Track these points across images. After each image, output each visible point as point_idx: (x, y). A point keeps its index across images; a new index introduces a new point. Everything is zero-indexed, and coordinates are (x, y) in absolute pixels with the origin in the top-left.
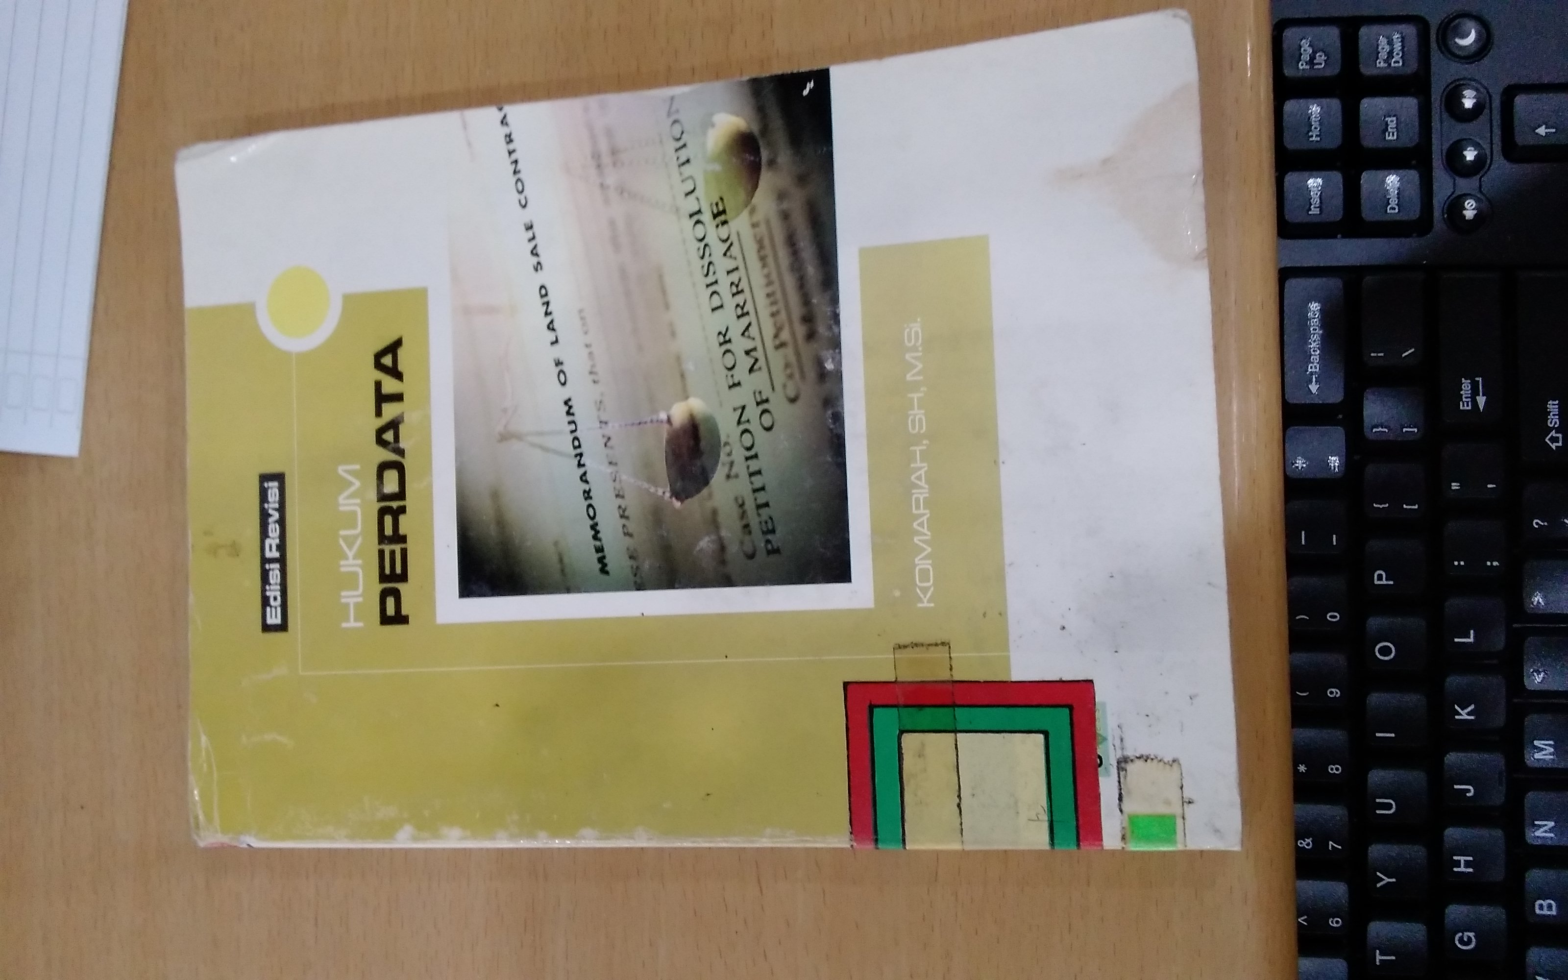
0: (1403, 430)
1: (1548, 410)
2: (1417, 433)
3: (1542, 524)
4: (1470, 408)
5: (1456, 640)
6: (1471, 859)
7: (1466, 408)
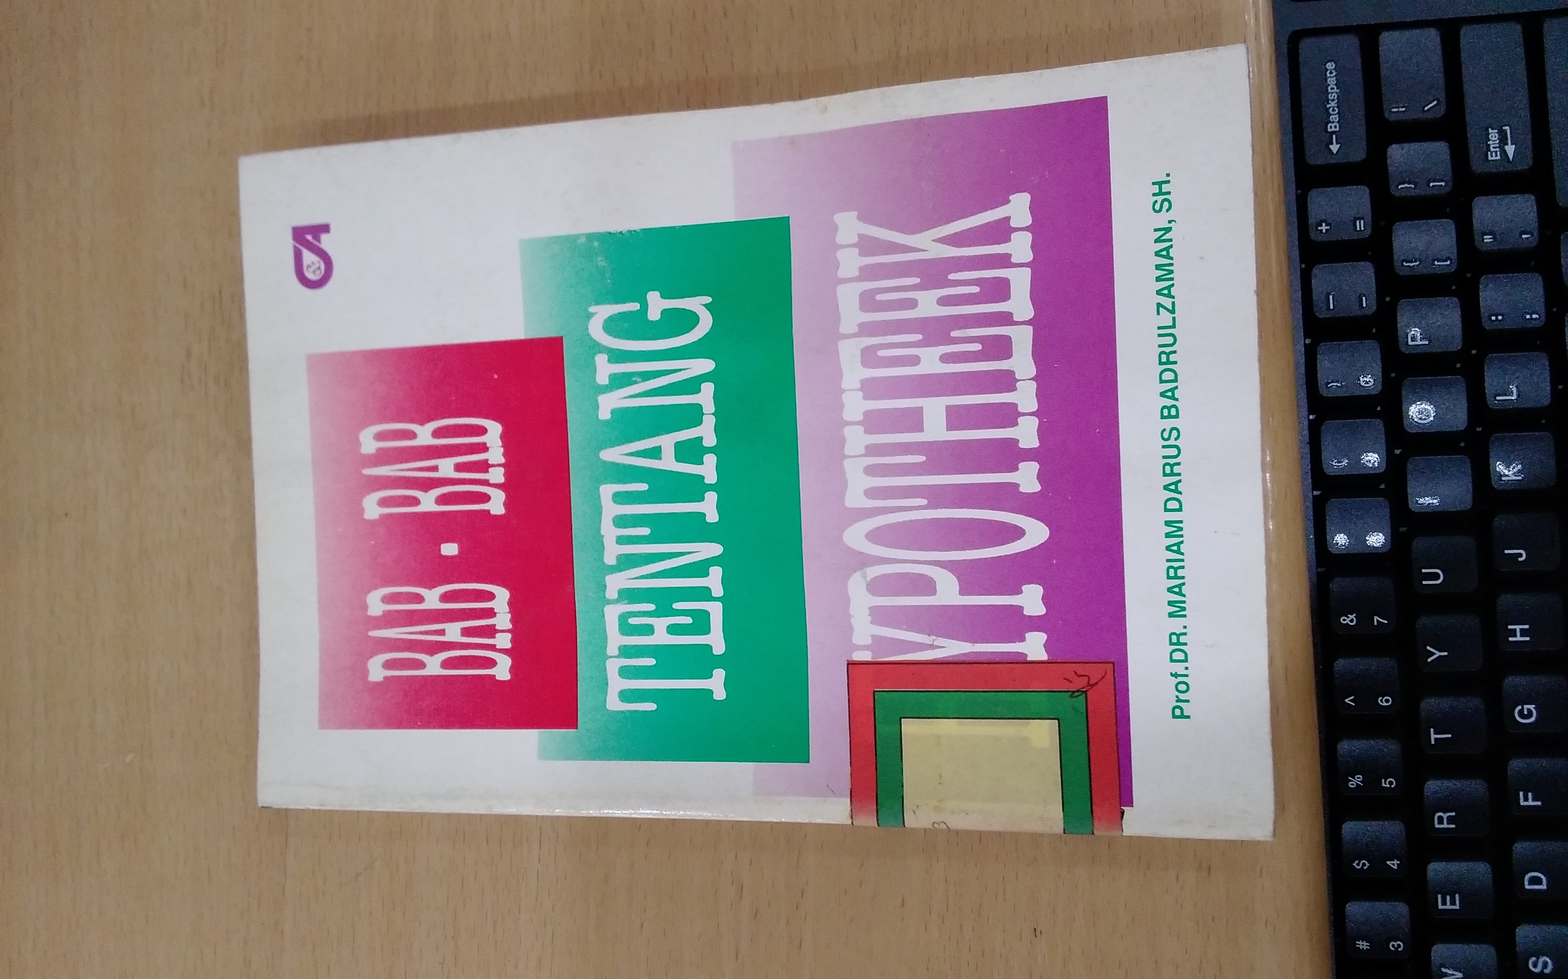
0: (1429, 185)
2: (1445, 186)
6: (1527, 627)
7: (1494, 158)
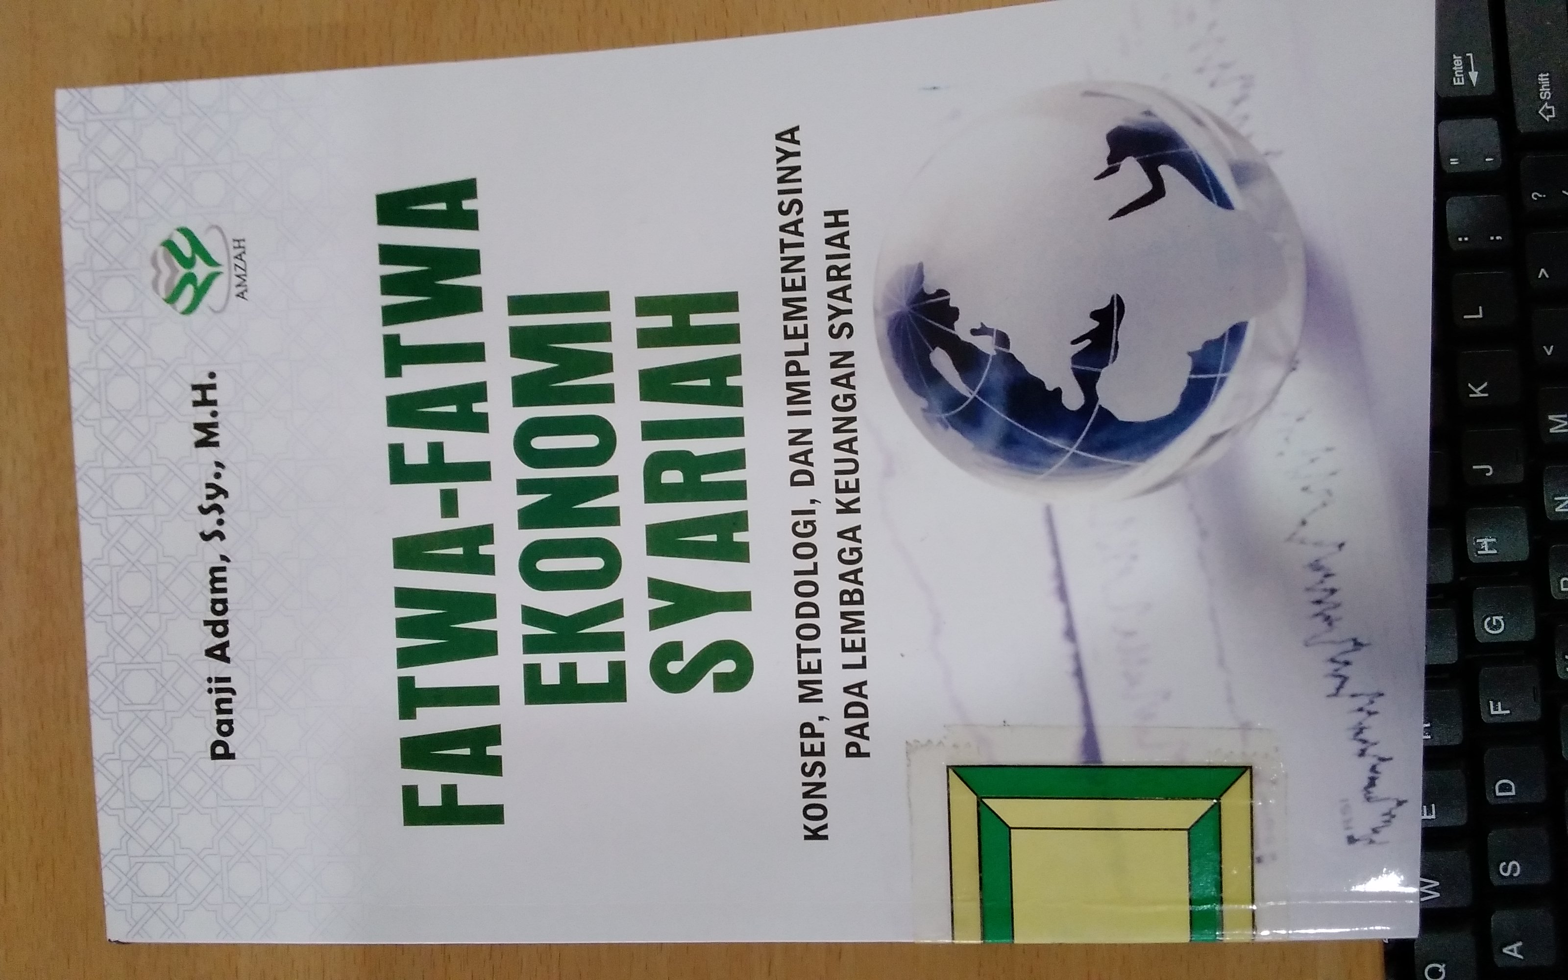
1: (1540, 83)
3: (1541, 196)
4: (1463, 83)
5: (1465, 317)
